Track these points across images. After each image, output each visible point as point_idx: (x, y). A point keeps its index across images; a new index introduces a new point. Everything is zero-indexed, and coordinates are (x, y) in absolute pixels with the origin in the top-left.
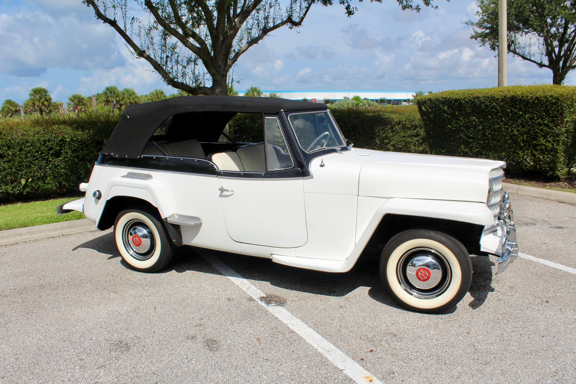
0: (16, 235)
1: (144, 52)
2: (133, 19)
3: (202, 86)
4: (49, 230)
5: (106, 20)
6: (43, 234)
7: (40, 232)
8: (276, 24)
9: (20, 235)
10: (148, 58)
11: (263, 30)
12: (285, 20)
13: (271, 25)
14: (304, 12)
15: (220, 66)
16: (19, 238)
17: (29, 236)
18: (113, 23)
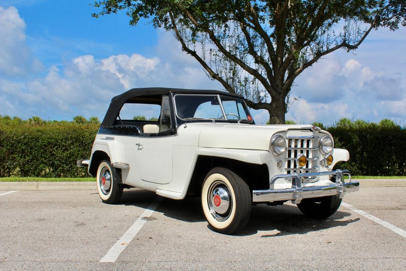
0: (70, 185)
1: (218, 75)
2: (211, 50)
3: (263, 102)
4: (90, 185)
5: (190, 52)
6: (86, 187)
7: (85, 185)
8: (330, 48)
9: (73, 185)
10: (220, 80)
11: (317, 54)
12: (339, 44)
13: (325, 49)
14: (362, 36)
15: (278, 86)
16: (71, 187)
17: (77, 187)
18: (193, 54)
